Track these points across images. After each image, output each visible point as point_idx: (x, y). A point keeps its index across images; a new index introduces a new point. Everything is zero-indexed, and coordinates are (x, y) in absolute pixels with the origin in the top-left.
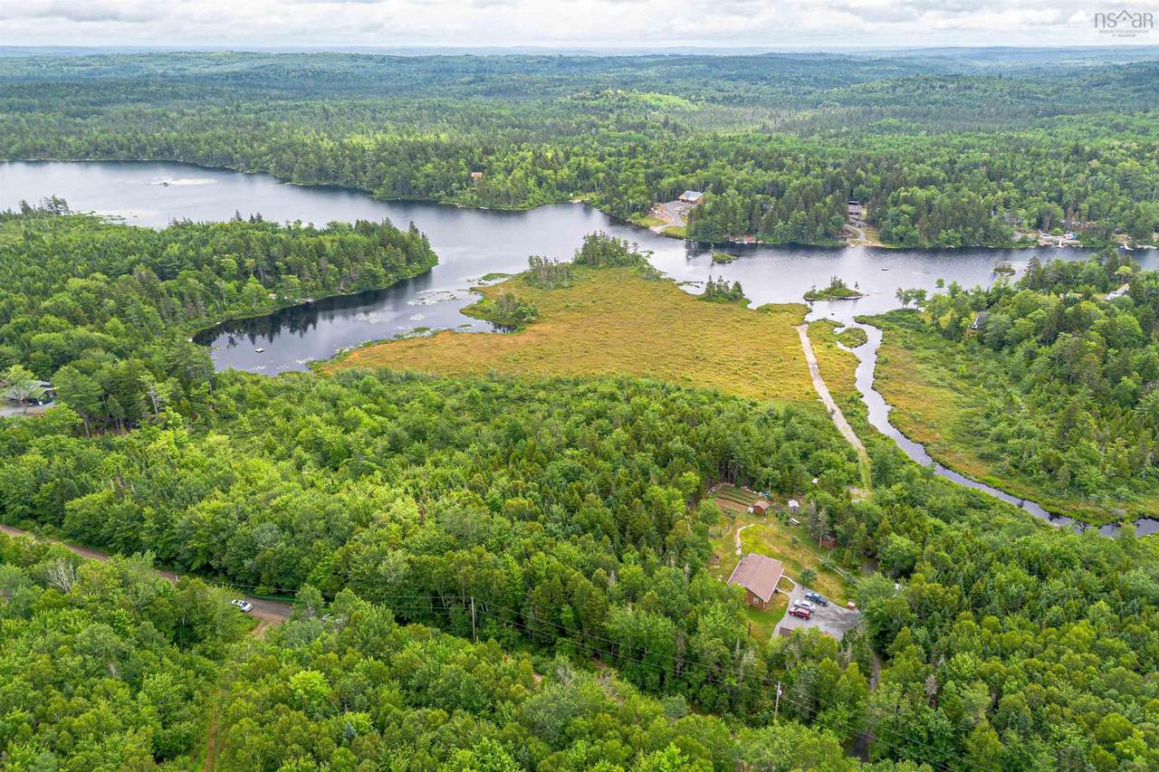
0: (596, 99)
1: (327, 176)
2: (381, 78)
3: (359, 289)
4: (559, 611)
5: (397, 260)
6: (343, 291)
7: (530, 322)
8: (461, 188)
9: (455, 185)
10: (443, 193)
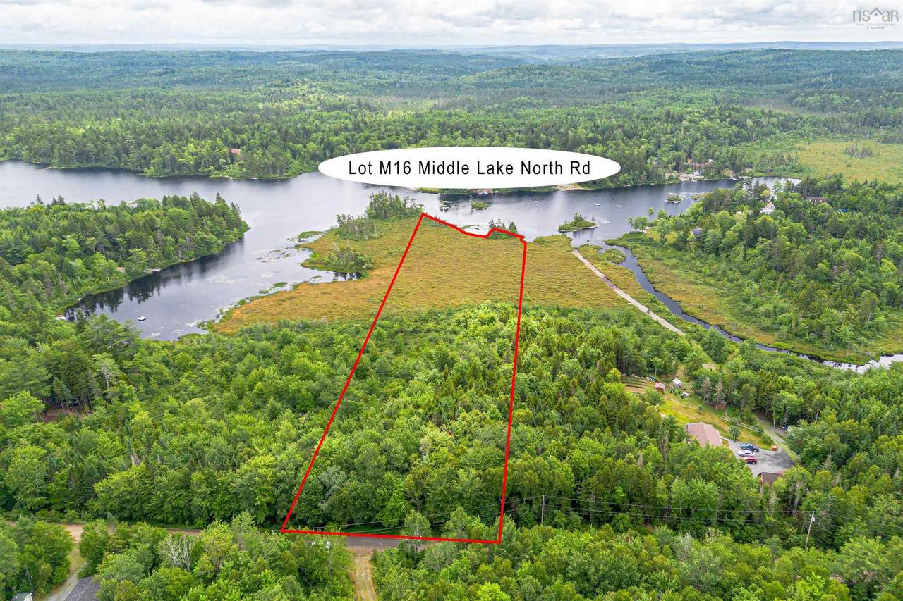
0: (288, 86)
1: (88, 159)
2: (72, 71)
3: (196, 255)
4: (613, 491)
5: (221, 227)
6: (182, 258)
7: (369, 268)
8: (226, 163)
9: (222, 161)
10: (212, 168)
